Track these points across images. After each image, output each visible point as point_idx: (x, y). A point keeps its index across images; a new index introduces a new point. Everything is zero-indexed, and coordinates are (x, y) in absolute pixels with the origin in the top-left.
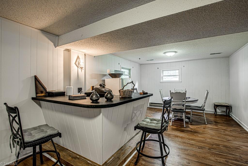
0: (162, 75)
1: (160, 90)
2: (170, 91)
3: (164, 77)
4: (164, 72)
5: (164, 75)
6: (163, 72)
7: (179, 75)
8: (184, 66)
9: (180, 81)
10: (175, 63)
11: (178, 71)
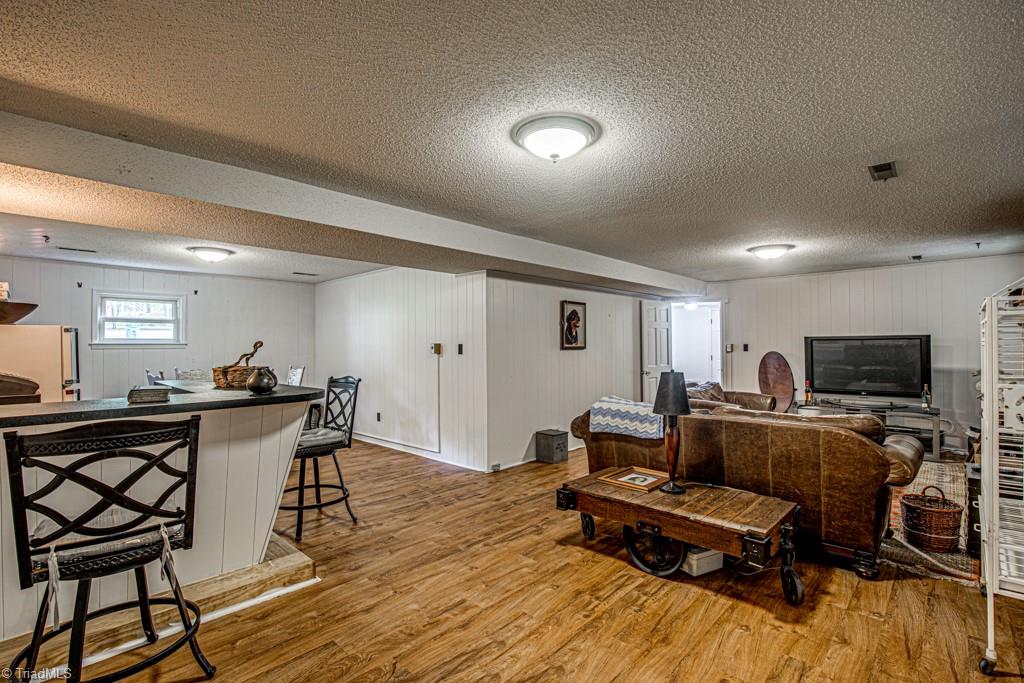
0: (99, 316)
4: (108, 303)
5: (109, 315)
6: (103, 306)
7: (176, 322)
8: (196, 292)
9: (178, 340)
10: (162, 274)
11: (169, 306)
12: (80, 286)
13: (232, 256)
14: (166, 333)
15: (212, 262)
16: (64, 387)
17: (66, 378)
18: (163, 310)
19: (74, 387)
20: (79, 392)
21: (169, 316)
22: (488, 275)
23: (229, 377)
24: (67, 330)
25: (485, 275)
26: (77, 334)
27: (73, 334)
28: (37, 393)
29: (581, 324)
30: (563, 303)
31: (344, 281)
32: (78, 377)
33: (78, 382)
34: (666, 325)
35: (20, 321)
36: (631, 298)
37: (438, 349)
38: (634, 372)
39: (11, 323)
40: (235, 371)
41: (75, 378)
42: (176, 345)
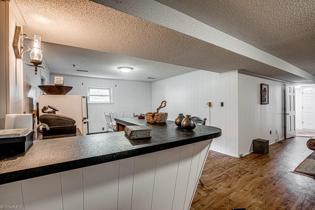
0: (88, 94)
1: (110, 114)
2: (134, 114)
3: (90, 97)
4: (91, 90)
5: (91, 94)
6: (89, 90)
7: (110, 96)
8: (116, 86)
9: (111, 102)
10: (106, 80)
11: (108, 90)
12: (83, 84)
13: (133, 70)
14: (107, 100)
15: (126, 73)
16: (83, 121)
17: (84, 117)
18: (106, 92)
19: (86, 121)
20: (88, 122)
21: (108, 94)
22: (239, 72)
23: (155, 118)
24: (84, 97)
25: (237, 72)
26: (87, 98)
27: (86, 98)
28: (75, 125)
29: (267, 94)
30: (261, 85)
31: (165, 80)
32: (87, 117)
33: (88, 118)
34: (293, 94)
35: (67, 94)
36: (281, 83)
37: (210, 104)
38: (282, 114)
39: (65, 94)
40: (158, 115)
41: (86, 117)
42: (110, 104)
